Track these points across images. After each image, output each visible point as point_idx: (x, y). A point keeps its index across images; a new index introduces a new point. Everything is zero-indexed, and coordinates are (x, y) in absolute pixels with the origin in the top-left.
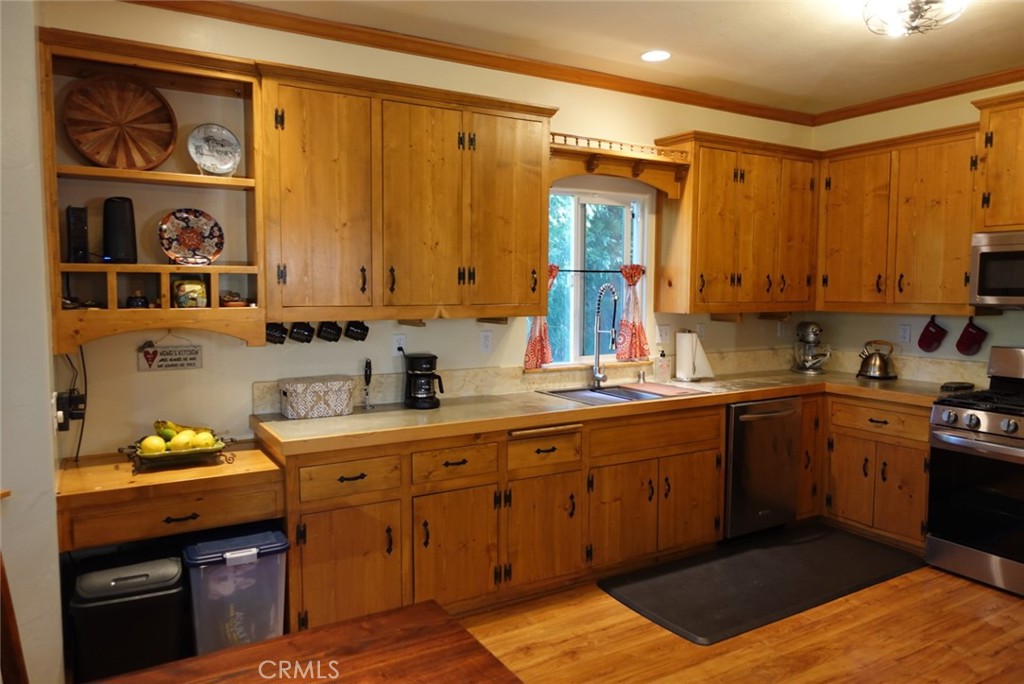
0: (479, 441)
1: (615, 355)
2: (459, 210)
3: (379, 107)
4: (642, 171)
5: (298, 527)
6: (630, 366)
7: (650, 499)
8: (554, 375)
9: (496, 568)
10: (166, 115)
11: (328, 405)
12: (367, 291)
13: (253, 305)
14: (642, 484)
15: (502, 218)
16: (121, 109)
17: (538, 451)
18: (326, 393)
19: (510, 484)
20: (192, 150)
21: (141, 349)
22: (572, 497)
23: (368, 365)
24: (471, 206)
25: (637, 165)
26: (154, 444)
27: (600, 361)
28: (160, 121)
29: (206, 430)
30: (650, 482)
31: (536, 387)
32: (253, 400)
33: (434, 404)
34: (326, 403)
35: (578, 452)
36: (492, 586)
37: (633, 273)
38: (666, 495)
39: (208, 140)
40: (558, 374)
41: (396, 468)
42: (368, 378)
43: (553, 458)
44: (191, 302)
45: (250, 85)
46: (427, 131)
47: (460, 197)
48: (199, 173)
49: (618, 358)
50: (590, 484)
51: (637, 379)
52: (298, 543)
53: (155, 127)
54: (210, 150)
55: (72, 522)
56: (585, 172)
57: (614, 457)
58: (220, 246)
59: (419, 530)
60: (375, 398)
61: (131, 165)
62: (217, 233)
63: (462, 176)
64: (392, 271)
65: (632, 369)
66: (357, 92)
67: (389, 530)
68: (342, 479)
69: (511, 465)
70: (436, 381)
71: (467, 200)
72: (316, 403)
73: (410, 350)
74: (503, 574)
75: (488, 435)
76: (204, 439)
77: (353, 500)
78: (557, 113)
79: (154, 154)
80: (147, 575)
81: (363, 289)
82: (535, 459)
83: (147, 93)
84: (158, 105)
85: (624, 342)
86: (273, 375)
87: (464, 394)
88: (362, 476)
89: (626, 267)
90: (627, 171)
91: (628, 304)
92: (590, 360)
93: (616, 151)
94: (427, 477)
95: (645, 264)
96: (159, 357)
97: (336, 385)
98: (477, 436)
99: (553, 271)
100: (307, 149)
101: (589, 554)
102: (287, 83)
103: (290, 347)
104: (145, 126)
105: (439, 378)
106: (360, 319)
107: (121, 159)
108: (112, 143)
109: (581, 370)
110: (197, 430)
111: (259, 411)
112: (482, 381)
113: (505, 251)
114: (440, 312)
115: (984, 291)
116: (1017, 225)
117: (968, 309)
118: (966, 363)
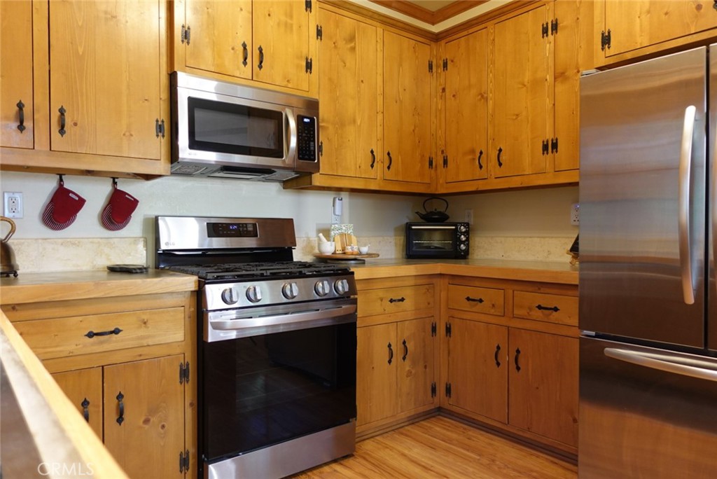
115: (194, 144)
116: (218, 73)
117: (162, 166)
118: (112, 241)
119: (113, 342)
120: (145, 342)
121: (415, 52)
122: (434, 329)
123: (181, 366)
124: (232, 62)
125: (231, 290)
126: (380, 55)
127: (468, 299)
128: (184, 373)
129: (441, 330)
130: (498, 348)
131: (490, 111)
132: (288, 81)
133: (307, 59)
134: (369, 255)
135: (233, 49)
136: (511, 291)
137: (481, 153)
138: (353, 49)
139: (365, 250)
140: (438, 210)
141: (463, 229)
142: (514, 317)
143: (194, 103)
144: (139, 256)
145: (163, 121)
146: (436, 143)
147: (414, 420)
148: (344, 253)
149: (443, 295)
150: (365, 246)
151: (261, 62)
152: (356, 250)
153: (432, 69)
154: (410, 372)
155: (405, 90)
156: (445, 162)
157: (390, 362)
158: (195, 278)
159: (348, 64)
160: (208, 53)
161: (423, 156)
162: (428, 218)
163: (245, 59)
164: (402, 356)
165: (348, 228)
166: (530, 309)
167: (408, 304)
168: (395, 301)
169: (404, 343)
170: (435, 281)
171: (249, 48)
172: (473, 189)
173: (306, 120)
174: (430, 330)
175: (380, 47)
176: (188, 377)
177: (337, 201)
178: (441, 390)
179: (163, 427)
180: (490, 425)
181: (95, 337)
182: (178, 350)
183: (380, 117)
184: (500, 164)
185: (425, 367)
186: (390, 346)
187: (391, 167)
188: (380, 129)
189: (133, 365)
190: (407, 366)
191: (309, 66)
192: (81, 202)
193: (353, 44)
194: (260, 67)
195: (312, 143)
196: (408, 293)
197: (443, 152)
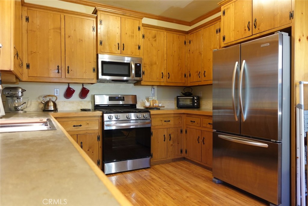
115: (103, 74)
116: (111, 53)
117: (95, 81)
118: (82, 102)
119: (80, 129)
120: (88, 129)
121: (179, 38)
122: (182, 131)
123: (98, 136)
124: (115, 49)
125: (110, 116)
126: (165, 41)
127: (191, 121)
128: (98, 138)
129: (184, 132)
130: (199, 137)
131: (202, 58)
132: (132, 53)
133: (139, 46)
134: (161, 107)
135: (115, 45)
136: (202, 119)
137: (200, 72)
138: (156, 40)
139: (160, 105)
140: (189, 92)
141: (196, 98)
142: (203, 127)
143: (103, 63)
144: (90, 106)
145: (95, 68)
146: (187, 69)
147: (174, 160)
148: (153, 106)
149: (185, 120)
150: (160, 104)
151: (124, 48)
152: (157, 105)
153: (186, 43)
154: (172, 145)
155: (175, 52)
156: (190, 75)
157: (164, 141)
158: (101, 112)
159: (154, 45)
160: (107, 47)
161: (182, 73)
162: (186, 95)
163: (119, 48)
164: (169, 139)
165: (155, 98)
166: (207, 124)
167: (172, 123)
168: (166, 121)
169: (170, 135)
170: (182, 115)
171: (120, 45)
172: (197, 84)
173: (138, 65)
174: (180, 131)
175: (165, 38)
176: (100, 139)
177: (152, 89)
178: (184, 151)
179: (93, 152)
180: (197, 163)
181: (75, 127)
182: (97, 132)
183: (165, 61)
184: (205, 76)
185: (178, 144)
186: (164, 135)
187: (169, 78)
188: (165, 65)
189: (85, 135)
190: (171, 142)
191: (139, 48)
192: (74, 91)
193: (155, 39)
194: (123, 50)
195: (140, 72)
196: (172, 119)
197: (189, 72)
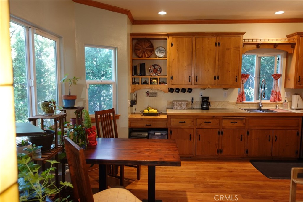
0: (214, 118)
1: (269, 100)
2: (215, 62)
3: (195, 39)
4: (277, 46)
5: (170, 131)
6: (274, 104)
7: (269, 141)
8: (246, 104)
9: (218, 150)
10: (152, 46)
11: (181, 107)
12: (191, 82)
13: (166, 84)
14: (267, 136)
15: (227, 63)
16: (144, 46)
17: (231, 122)
18: (181, 104)
19: (223, 130)
20: (156, 53)
21: (146, 93)
22: (242, 136)
23: (193, 99)
24: (218, 60)
25: (275, 45)
26: (146, 111)
27: (262, 102)
28: (151, 47)
29: (156, 109)
30: (270, 136)
31: (240, 107)
32: (167, 105)
33: (207, 108)
34: (181, 106)
35: (244, 124)
36: (217, 154)
37: (277, 76)
38: (276, 141)
39: (159, 50)
40: (248, 104)
41: (192, 121)
42: (192, 102)
43: (236, 125)
44: (154, 84)
45: (167, 38)
46: (207, 43)
47: (215, 58)
48: (157, 57)
49: (270, 101)
50: (248, 133)
51: (276, 108)
52: (170, 134)
53: (150, 49)
54: (160, 52)
55: (131, 123)
56: (257, 48)
57: (256, 127)
58: (161, 72)
59: (198, 137)
60: (194, 107)
61: (145, 57)
62: (160, 69)
63: (216, 53)
64: (197, 77)
65: (275, 105)
66: (189, 36)
67: (190, 135)
68: (180, 122)
69: (223, 125)
70: (209, 103)
71: (217, 59)
72: (179, 106)
73: (203, 96)
74: (220, 151)
75: (217, 117)
76: (155, 111)
77: (182, 127)
78: (245, 34)
79: (149, 54)
80: (142, 134)
81: (190, 81)
82: (231, 124)
83: (149, 42)
84: (151, 44)
85: (272, 97)
86: (171, 100)
87: (218, 107)
88: (185, 122)
89: (274, 74)
90: (272, 47)
91: (274, 85)
92: (259, 101)
93: (267, 41)
94: (200, 125)
95: (282, 74)
96: (149, 95)
97: (183, 102)
98: (214, 117)
99: (246, 76)
100: (178, 50)
101: (247, 152)
102: (174, 37)
103: (174, 94)
104: (148, 49)
105: (210, 103)
106: (190, 88)
107: (144, 56)
108: (142, 53)
109: (255, 104)
110: (154, 109)
111: (168, 107)
112: (223, 105)
113: (228, 71)
114: (209, 87)
